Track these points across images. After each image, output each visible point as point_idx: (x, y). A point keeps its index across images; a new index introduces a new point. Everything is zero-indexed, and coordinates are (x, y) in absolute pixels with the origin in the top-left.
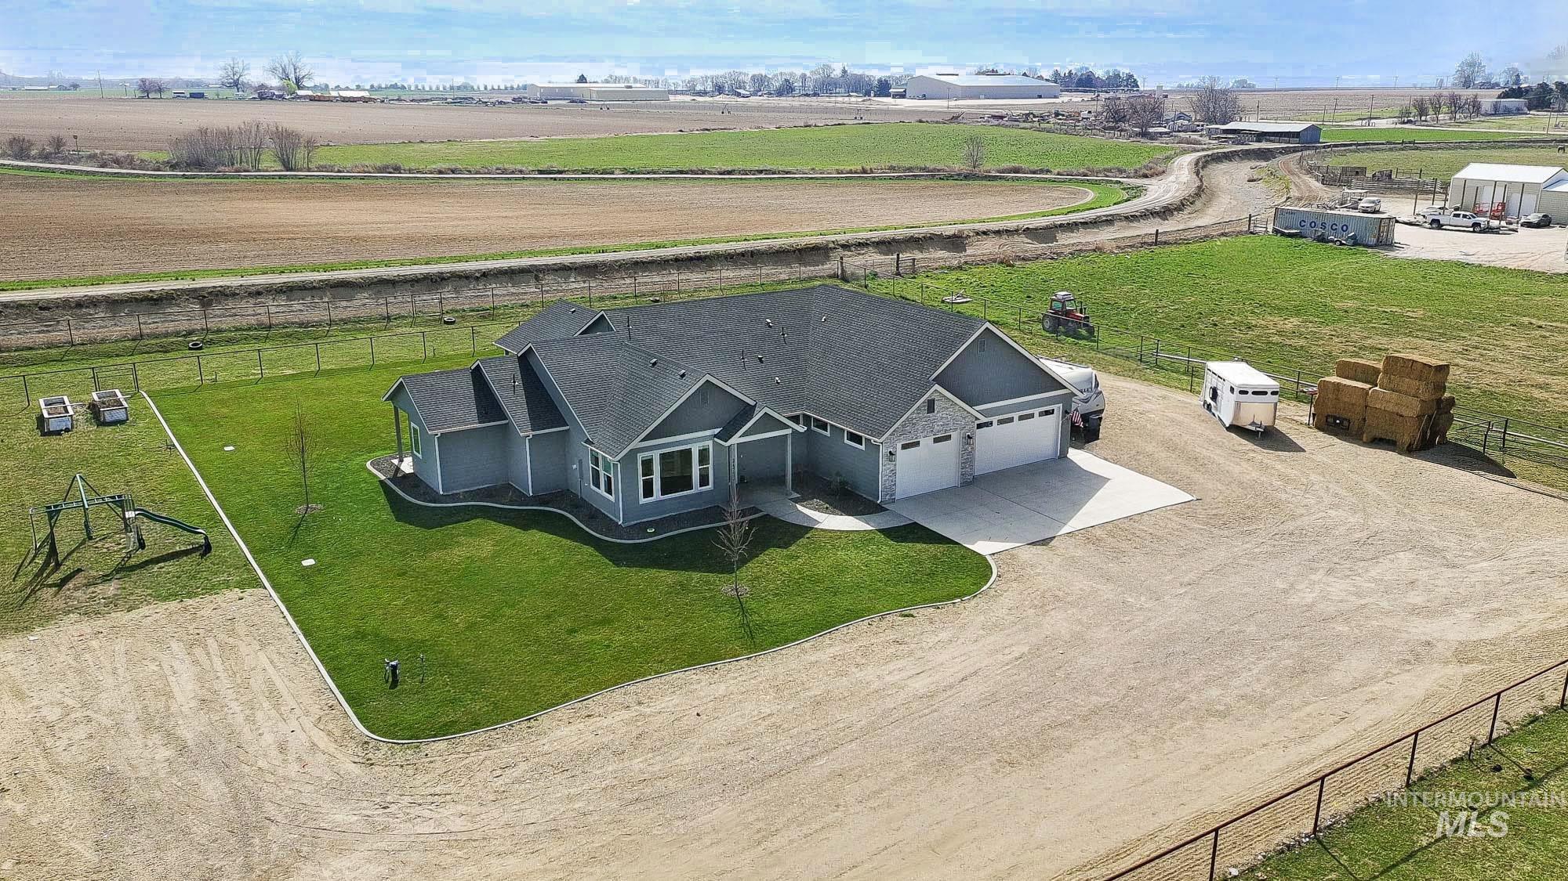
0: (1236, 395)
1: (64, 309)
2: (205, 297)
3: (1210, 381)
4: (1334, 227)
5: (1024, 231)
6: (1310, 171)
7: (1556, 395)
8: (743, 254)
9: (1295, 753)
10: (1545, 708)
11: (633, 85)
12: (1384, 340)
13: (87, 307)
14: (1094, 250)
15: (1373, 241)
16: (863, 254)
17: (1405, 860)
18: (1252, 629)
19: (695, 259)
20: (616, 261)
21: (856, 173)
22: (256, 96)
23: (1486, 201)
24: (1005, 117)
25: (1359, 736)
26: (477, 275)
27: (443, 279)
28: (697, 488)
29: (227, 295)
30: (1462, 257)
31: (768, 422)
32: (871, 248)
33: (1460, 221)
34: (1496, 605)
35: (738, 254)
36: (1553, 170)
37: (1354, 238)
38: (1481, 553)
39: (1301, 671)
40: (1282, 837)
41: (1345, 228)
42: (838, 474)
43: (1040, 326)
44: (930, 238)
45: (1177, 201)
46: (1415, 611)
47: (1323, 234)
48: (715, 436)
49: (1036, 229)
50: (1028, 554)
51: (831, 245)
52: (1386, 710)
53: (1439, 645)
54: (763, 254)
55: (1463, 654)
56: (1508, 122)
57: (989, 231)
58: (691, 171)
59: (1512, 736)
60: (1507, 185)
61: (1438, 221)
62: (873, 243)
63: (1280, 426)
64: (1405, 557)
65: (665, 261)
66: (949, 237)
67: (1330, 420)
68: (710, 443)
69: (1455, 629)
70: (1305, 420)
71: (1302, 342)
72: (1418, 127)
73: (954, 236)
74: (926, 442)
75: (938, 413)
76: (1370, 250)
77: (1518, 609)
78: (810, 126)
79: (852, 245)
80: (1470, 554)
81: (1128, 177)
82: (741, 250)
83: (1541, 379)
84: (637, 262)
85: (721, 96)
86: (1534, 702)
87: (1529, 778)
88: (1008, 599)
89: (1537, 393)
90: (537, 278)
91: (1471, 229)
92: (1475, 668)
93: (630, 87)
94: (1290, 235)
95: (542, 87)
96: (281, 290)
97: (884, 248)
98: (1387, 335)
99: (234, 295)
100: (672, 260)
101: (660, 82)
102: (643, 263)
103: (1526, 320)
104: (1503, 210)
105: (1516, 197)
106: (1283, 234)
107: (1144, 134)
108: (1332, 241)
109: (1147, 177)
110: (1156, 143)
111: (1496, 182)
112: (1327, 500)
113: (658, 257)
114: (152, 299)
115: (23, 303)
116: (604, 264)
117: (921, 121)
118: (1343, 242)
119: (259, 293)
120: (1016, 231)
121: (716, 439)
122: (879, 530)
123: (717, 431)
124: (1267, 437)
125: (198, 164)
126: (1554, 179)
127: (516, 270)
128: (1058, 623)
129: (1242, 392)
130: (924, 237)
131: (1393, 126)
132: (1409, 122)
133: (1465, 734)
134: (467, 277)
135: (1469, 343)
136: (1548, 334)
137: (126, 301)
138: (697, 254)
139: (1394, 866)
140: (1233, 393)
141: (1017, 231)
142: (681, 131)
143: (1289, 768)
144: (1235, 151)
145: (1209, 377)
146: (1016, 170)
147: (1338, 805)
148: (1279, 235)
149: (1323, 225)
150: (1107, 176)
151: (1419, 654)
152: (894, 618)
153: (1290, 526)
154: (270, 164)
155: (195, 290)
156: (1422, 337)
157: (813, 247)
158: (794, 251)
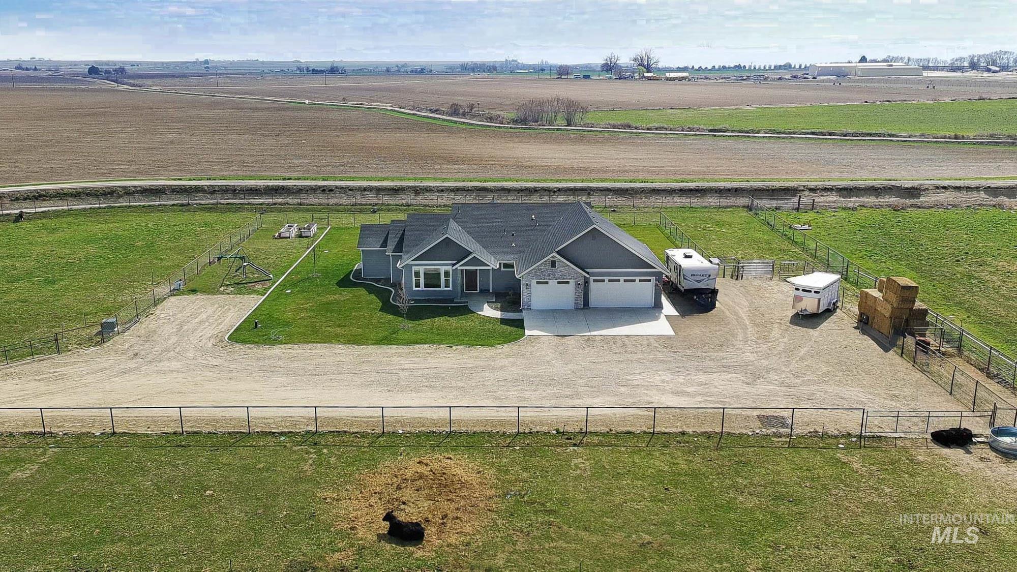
2: (418, 190)
5: (985, 188)
8: (729, 190)
11: (894, 64)
19: (694, 191)
20: (641, 188)
21: (949, 138)
22: (618, 77)
26: (555, 190)
27: (536, 191)
28: (443, 288)
35: (726, 190)
50: (549, 339)
54: (744, 190)
62: (838, 189)
65: (673, 190)
66: (907, 189)
68: (449, 268)
73: (912, 188)
79: (818, 189)
82: (729, 187)
84: (654, 189)
85: (973, 71)
90: (589, 194)
93: (892, 66)
95: (820, 67)
97: (845, 193)
100: (678, 190)
101: (931, 60)
102: (658, 190)
113: (669, 187)
114: (395, 190)
116: (633, 189)
119: (442, 191)
120: (977, 189)
122: (502, 319)
125: (523, 121)
127: (577, 188)
134: (549, 191)
137: (384, 190)
142: (866, 102)
154: (561, 122)
155: (415, 187)
157: (784, 189)
158: (769, 190)
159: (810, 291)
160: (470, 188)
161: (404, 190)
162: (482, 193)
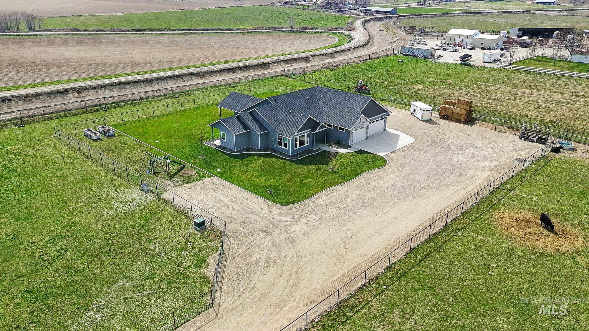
0: (422, 111)
1: (32, 97)
2: (78, 90)
3: (413, 107)
4: (419, 52)
5: (325, 54)
6: (400, 27)
7: (492, 106)
9: (467, 190)
10: (509, 178)
12: (445, 91)
13: (40, 96)
14: (353, 62)
15: (430, 57)
16: (279, 65)
17: (493, 206)
18: (447, 168)
20: (206, 71)
23: (457, 41)
24: (289, 3)
25: (477, 186)
27: (153, 80)
28: (306, 145)
29: (85, 89)
30: (455, 61)
31: (323, 126)
32: (282, 63)
33: (451, 48)
34: (494, 158)
35: (242, 67)
36: (475, 31)
37: (425, 56)
38: (487, 147)
39: (461, 175)
40: (471, 204)
41: (422, 53)
42: (338, 139)
43: (354, 91)
44: (299, 58)
45: (366, 41)
46: (479, 161)
47: (416, 55)
48: (310, 131)
49: (329, 54)
50: (391, 155)
51: (270, 62)
52: (480, 181)
53: (486, 167)
54: (250, 66)
55: (491, 169)
56: (451, 5)
57: (315, 55)
58: (192, 29)
59: (505, 184)
60: (463, 36)
61: (445, 49)
62: (282, 61)
63: (432, 118)
64: (473, 150)
65: (220, 70)
66: (304, 58)
67: (444, 116)
68: (309, 133)
69: (487, 164)
70: (437, 116)
71: (425, 93)
72: (424, 7)
73: (306, 57)
74: (359, 129)
75: (362, 121)
76: (429, 60)
77: (499, 159)
78: (221, 7)
79: (276, 62)
80: (485, 147)
81: (344, 31)
82: (243, 65)
83: (487, 101)
86: (507, 177)
87: (510, 191)
88: (393, 166)
89: (487, 105)
90: (182, 78)
91: (454, 51)
92: (494, 172)
94: (406, 55)
96: (102, 86)
97: (285, 62)
98: (445, 89)
99: (87, 89)
103: (478, 83)
104: (462, 44)
105: (465, 40)
106: (404, 55)
107: (340, 11)
108: (418, 57)
109: (350, 31)
110: (345, 15)
111: (460, 35)
112: (451, 137)
114: (61, 92)
115: (18, 95)
117: (260, 5)
118: (422, 57)
119: (95, 88)
121: (310, 132)
122: (355, 152)
123: (310, 130)
124: (429, 121)
126: (476, 34)
128: (407, 170)
129: (424, 110)
130: (297, 58)
131: (416, 6)
132: (421, 5)
133: (496, 184)
135: (467, 91)
136: (485, 87)
138: (230, 68)
139: (491, 207)
140: (421, 110)
141: (323, 54)
143: (466, 193)
144: (372, 18)
145: (412, 106)
146: (306, 28)
147: (479, 198)
148: (403, 55)
149: (415, 52)
150: (337, 30)
151: (482, 170)
152: (371, 172)
153: (445, 144)
155: (74, 88)
156: (454, 90)
157: (265, 63)
158: (259, 65)
159: (429, 110)
160: (112, 84)
161: (68, 91)
162: (121, 86)
